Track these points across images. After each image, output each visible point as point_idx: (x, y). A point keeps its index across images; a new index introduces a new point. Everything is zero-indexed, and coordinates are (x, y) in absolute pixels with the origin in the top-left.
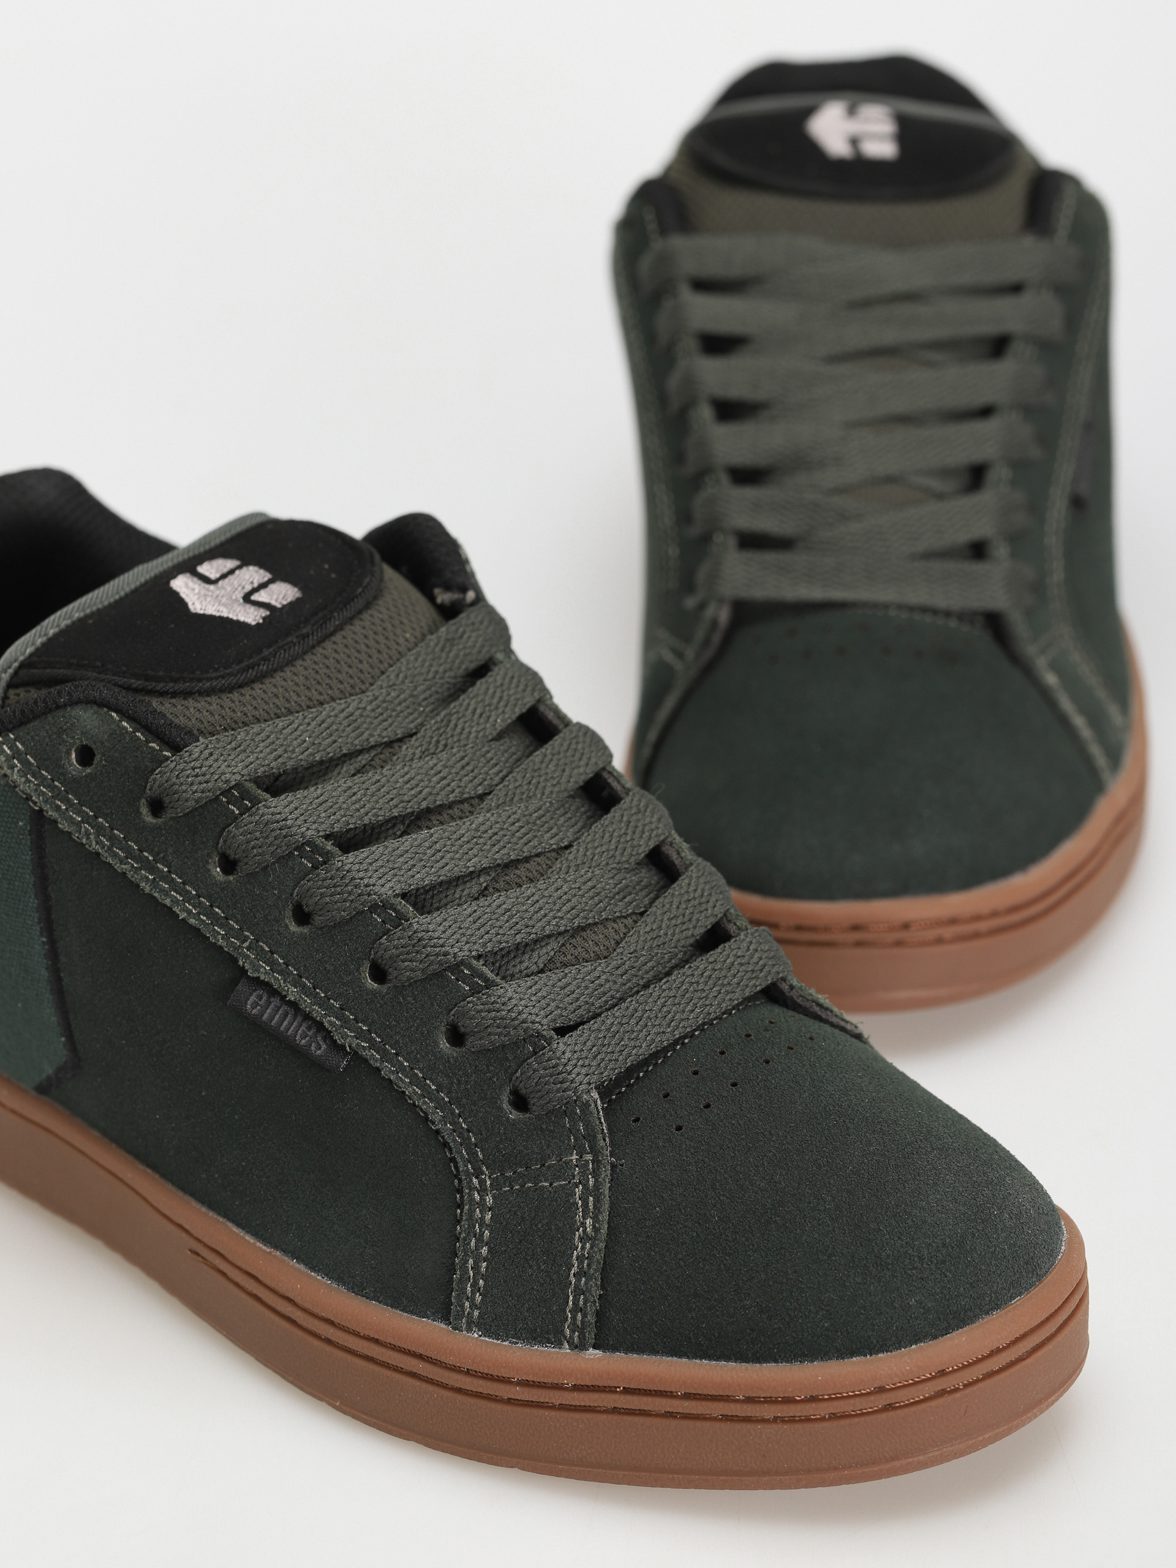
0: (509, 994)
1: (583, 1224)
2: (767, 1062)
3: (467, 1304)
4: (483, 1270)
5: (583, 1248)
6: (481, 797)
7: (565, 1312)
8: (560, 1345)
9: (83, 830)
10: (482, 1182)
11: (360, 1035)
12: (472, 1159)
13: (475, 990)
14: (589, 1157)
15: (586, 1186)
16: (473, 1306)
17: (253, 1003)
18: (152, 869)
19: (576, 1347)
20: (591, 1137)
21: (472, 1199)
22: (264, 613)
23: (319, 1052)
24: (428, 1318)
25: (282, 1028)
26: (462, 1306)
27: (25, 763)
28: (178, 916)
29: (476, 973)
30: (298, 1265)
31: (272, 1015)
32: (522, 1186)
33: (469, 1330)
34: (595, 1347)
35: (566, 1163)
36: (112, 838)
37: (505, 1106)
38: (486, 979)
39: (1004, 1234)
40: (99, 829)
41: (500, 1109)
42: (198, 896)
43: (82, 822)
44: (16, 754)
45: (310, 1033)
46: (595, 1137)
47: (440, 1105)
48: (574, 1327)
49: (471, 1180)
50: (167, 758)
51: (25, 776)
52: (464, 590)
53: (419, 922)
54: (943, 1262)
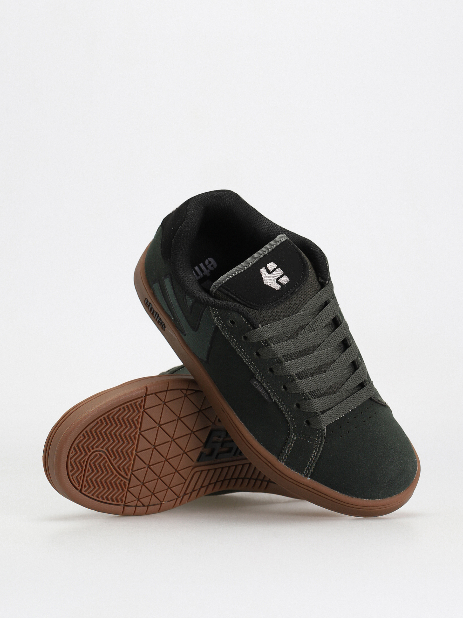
0: (313, 403)
1: (315, 453)
2: (364, 422)
3: (284, 458)
4: (289, 452)
5: (313, 458)
6: (319, 346)
7: (305, 468)
8: (302, 474)
9: (227, 337)
10: (295, 435)
11: (277, 398)
12: (294, 429)
13: (305, 399)
14: (320, 440)
15: (317, 446)
16: (285, 458)
17: (255, 383)
18: (241, 349)
19: (305, 476)
20: (322, 437)
21: (291, 436)
22: (280, 286)
23: (267, 398)
24: (274, 455)
25: (260, 391)
26: (283, 457)
27: (218, 318)
28: (244, 361)
29: (307, 396)
30: (247, 429)
31: (258, 387)
32: (303, 439)
33: (282, 462)
34: (309, 477)
35: (315, 439)
36: (233, 340)
37: (305, 423)
38: (309, 398)
39: (404, 478)
40: (231, 338)
41: (304, 423)
42: (249, 358)
43: (228, 335)
44: (216, 314)
45: (266, 393)
46: (323, 437)
47: (290, 417)
48: (306, 472)
49: (292, 433)
50: (251, 330)
51: (217, 320)
52: (326, 280)
53: (298, 381)
54: (390, 484)
